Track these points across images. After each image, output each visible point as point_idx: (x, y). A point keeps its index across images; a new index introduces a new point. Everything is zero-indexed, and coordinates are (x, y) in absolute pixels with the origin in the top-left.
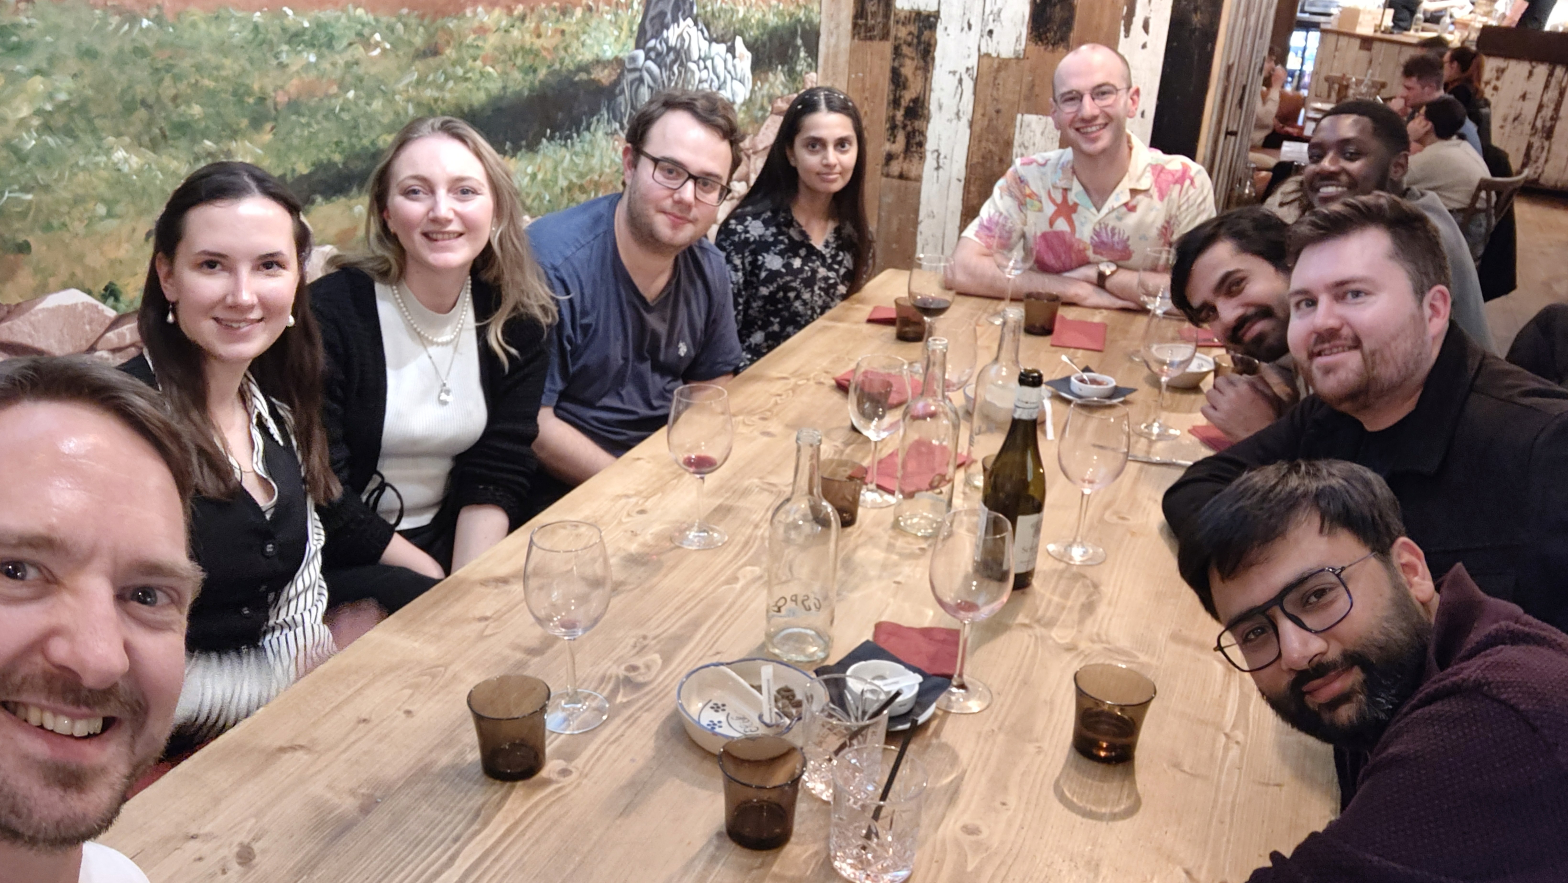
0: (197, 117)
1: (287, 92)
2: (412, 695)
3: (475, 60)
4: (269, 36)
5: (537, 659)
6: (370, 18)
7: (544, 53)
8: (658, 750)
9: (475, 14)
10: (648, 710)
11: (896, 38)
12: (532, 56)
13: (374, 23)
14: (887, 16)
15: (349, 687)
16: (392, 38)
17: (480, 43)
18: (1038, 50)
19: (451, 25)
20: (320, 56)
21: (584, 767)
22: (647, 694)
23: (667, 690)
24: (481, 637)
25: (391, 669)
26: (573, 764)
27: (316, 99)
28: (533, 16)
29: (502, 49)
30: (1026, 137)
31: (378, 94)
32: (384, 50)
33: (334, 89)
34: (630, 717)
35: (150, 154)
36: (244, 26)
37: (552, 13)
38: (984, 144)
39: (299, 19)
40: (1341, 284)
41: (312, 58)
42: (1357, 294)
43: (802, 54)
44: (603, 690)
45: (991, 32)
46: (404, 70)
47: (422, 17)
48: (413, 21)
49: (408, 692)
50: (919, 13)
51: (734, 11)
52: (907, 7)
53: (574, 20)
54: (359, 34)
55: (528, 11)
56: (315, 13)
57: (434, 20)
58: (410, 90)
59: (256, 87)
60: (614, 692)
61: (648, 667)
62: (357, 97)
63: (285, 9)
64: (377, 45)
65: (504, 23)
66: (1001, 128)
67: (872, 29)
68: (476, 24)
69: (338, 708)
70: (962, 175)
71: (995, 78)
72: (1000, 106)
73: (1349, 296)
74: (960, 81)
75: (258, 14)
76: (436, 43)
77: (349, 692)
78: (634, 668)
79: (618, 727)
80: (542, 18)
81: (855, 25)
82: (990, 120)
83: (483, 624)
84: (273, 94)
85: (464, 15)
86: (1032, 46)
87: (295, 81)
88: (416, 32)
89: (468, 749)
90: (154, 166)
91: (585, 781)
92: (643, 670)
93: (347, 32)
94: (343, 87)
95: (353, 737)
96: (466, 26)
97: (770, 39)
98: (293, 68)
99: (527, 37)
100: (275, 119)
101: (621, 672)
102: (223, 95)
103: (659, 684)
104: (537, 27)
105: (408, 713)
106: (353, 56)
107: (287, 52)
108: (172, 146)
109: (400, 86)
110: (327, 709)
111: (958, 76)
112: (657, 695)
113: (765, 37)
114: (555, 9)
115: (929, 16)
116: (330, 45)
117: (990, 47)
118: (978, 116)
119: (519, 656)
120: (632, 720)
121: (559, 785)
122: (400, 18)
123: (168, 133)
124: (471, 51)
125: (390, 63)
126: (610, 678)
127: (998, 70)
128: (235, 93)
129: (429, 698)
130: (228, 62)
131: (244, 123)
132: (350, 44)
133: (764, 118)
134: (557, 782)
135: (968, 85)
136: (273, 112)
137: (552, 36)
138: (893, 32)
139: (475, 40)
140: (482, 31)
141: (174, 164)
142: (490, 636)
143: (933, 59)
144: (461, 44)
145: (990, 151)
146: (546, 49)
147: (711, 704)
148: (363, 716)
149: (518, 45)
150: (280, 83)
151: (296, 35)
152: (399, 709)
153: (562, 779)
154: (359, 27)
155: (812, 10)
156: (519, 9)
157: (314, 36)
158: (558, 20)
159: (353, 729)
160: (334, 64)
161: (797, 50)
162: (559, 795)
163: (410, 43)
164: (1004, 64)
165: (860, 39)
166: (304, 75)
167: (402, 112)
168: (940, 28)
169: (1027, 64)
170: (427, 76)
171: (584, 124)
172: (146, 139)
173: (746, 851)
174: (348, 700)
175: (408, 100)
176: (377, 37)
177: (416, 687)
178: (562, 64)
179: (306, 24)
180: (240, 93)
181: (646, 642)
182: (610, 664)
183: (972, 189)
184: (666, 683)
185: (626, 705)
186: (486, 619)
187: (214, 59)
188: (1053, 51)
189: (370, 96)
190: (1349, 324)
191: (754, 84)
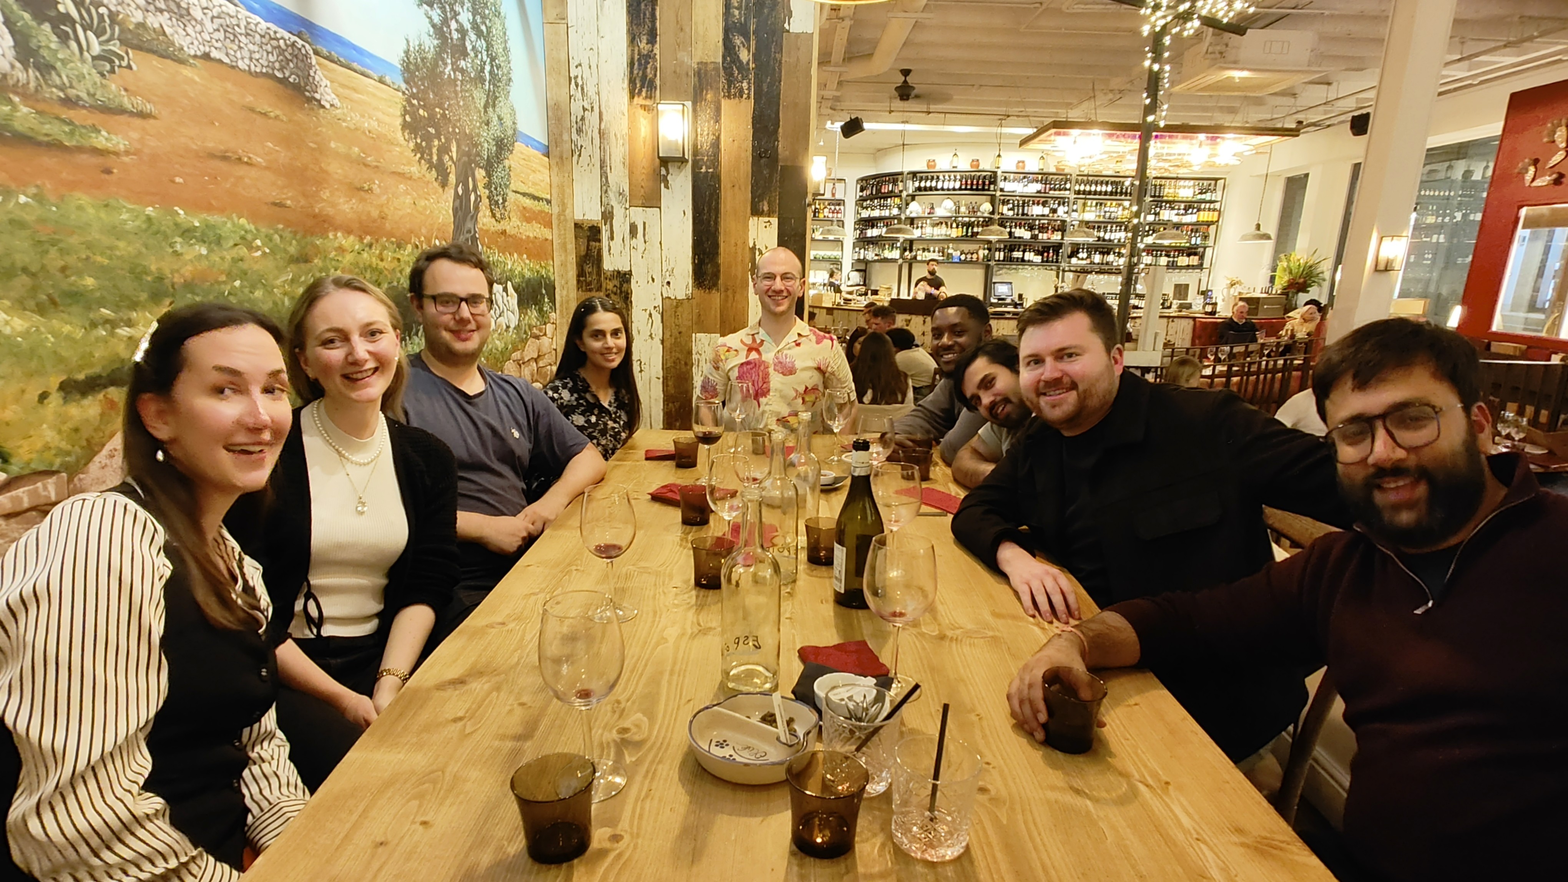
0: (91, 288)
1: (182, 276)
2: (420, 806)
3: (336, 270)
4: (163, 228)
5: (529, 744)
6: (252, 227)
7: (386, 272)
8: (691, 794)
9: (336, 237)
10: (660, 762)
11: (606, 290)
12: (377, 273)
13: (255, 232)
14: (599, 274)
15: (351, 812)
16: (271, 245)
17: (340, 259)
18: (699, 293)
19: (318, 243)
20: (210, 251)
21: (631, 828)
22: (651, 748)
23: (667, 740)
24: (464, 736)
25: (388, 784)
26: (620, 827)
27: (208, 284)
28: (378, 246)
29: (357, 265)
30: (700, 348)
31: (259, 286)
32: (264, 253)
33: (223, 278)
34: (647, 772)
35: (37, 318)
36: (137, 217)
37: (391, 245)
38: (673, 354)
39: (189, 218)
40: (1062, 350)
41: (204, 251)
42: (1070, 355)
43: (546, 300)
44: (609, 755)
45: (668, 283)
46: (281, 270)
47: (295, 233)
48: (287, 235)
49: (415, 803)
50: (619, 272)
51: (506, 264)
52: (611, 269)
53: (406, 253)
54: (243, 238)
55: (374, 241)
56: (204, 216)
57: (304, 237)
58: (287, 287)
59: (153, 268)
60: (619, 755)
61: (638, 726)
62: (242, 286)
63: (176, 208)
64: (258, 248)
65: (357, 247)
66: (683, 343)
67: (590, 284)
68: (336, 245)
69: (347, 837)
70: (661, 375)
71: (676, 312)
72: (680, 330)
73: (1065, 357)
74: (650, 315)
75: (151, 209)
76: (306, 254)
77: (355, 817)
78: (625, 730)
79: (642, 784)
80: (384, 248)
81: (578, 281)
82: (676, 339)
83: (460, 724)
84: (170, 276)
85: (328, 237)
86: (696, 291)
87: (190, 268)
88: (291, 244)
89: (506, 843)
90: (42, 329)
91: (640, 841)
92: (634, 730)
93: (233, 235)
94: (231, 277)
95: (376, 865)
96: (329, 244)
97: (527, 286)
98: (187, 257)
99: (374, 259)
100: (173, 296)
101: (615, 735)
102: (119, 272)
103: (656, 737)
104: (381, 254)
105: (424, 823)
106: (237, 253)
107: (181, 243)
108: (63, 312)
109: (278, 282)
110: (337, 841)
111: (648, 312)
112: (660, 748)
113: (524, 285)
114: (392, 243)
115: (625, 274)
116: (219, 241)
117: (669, 292)
118: (667, 336)
119: (510, 744)
120: (651, 775)
121: (617, 852)
122: (276, 231)
123: (58, 300)
124: (333, 263)
125: (270, 264)
126: (608, 743)
127: (677, 307)
128: (132, 271)
129: (441, 804)
130: (121, 244)
131: (144, 296)
132: (236, 245)
133: (527, 339)
134: (613, 850)
135: (657, 317)
136: (171, 290)
137: (391, 262)
138: (604, 285)
139: (336, 256)
140: (341, 250)
141: (67, 329)
142: (472, 733)
143: (631, 302)
144: (325, 257)
145: (678, 358)
146: (386, 269)
147: (713, 743)
148: (379, 839)
149: (368, 263)
150: (176, 267)
151: (187, 231)
152: (413, 822)
153: (616, 845)
154: (243, 233)
155: (549, 271)
156: (368, 239)
157: (203, 234)
158: (395, 251)
159: (373, 856)
160: (222, 258)
161: (543, 296)
162: (622, 862)
163: (285, 251)
164: (680, 303)
165: (582, 291)
166: (197, 264)
167: (280, 303)
168: (633, 281)
169: (694, 302)
170: (300, 277)
171: (414, 330)
172: (32, 304)
173: (826, 862)
174: (355, 826)
175: (285, 294)
176: (258, 242)
177: (421, 796)
178: (398, 282)
179: (197, 224)
180: (137, 272)
181: (622, 706)
182: (600, 731)
183: (670, 383)
184: (662, 735)
185: (638, 763)
186: (461, 719)
187: (106, 241)
188: (710, 293)
189: (253, 288)
190: (1067, 375)
191: (520, 316)
